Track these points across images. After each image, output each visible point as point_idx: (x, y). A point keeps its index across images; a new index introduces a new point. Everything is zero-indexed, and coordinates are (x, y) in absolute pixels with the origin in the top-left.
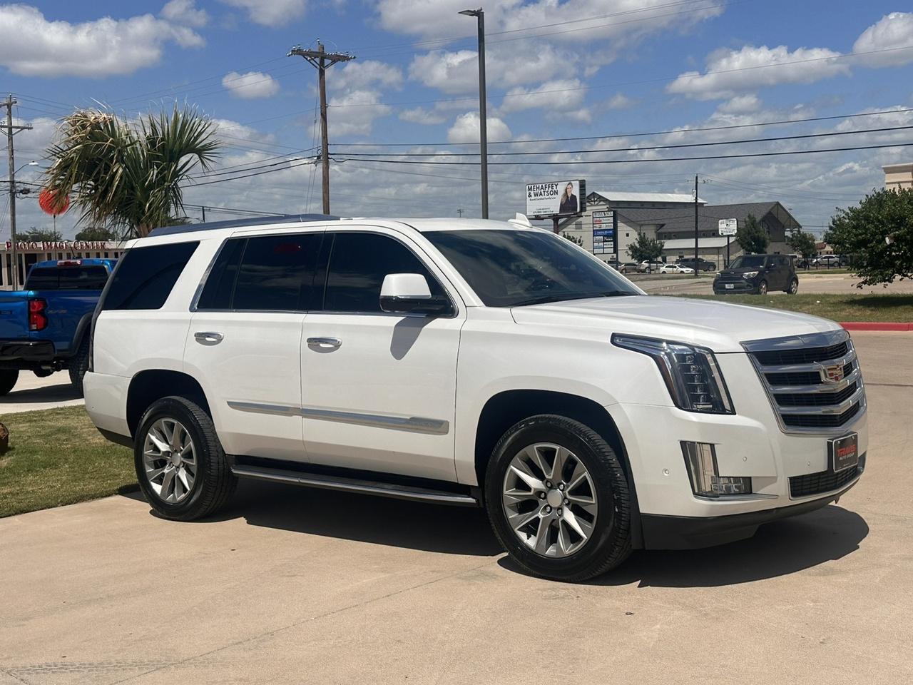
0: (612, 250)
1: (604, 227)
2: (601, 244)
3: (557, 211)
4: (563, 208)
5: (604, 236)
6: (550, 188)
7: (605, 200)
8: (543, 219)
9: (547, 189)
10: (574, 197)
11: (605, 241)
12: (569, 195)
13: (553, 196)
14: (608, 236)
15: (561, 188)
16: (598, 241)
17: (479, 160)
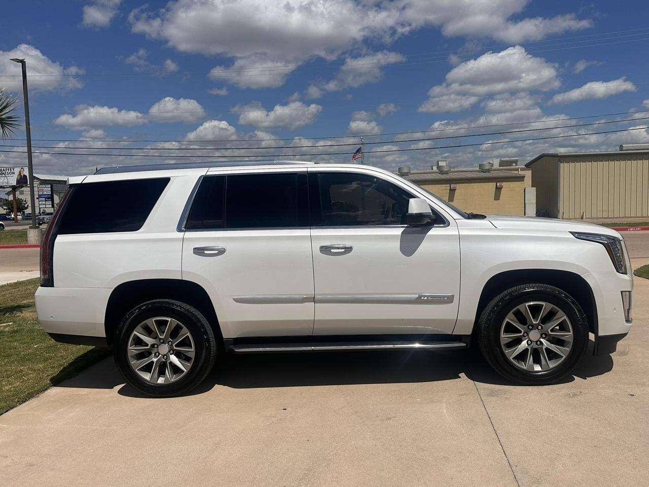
0: (51, 206)
1: (45, 193)
2: (44, 202)
3: (14, 183)
4: (18, 182)
5: (45, 198)
6: (9, 171)
7: (38, 179)
8: (4, 188)
9: (7, 171)
10: (25, 176)
11: (46, 201)
12: (22, 175)
13: (12, 175)
14: (48, 198)
15: (17, 171)
16: (42, 201)
17: (26, 149)
